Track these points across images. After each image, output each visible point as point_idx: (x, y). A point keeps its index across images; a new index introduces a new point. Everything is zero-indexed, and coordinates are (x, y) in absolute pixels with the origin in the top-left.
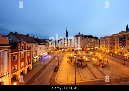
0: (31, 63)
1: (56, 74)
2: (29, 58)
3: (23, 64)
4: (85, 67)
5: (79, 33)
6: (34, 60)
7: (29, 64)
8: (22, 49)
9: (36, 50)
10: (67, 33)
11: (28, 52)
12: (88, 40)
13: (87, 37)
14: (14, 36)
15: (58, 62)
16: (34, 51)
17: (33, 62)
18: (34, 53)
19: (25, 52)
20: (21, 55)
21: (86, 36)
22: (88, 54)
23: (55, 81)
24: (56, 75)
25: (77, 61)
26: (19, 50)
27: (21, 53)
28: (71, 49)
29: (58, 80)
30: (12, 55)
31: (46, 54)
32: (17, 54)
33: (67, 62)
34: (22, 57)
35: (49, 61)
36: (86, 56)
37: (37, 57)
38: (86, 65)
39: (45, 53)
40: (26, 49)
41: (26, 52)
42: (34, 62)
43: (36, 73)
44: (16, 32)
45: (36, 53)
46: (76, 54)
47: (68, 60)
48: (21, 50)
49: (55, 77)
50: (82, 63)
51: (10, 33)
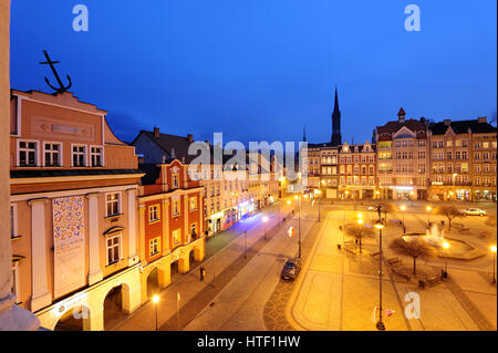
0: (202, 234)
1: (291, 290)
2: (194, 216)
3: (176, 234)
4: (432, 283)
5: (402, 113)
6: (211, 225)
7: (195, 237)
8: (174, 187)
9: (216, 189)
10: (336, 116)
11: (190, 195)
12: (458, 143)
13: (450, 129)
14: (152, 144)
15: (299, 243)
16: (209, 195)
17: (207, 233)
18: (208, 202)
19: (182, 197)
20: (170, 207)
21: (441, 124)
22: (456, 220)
23: (284, 317)
24: (289, 296)
26: (166, 188)
27: (170, 199)
28: (357, 192)
29: (299, 318)
30: (147, 204)
31: (252, 208)
32: (160, 201)
33: (339, 247)
34: (174, 214)
35: (263, 234)
36: (440, 230)
37: (220, 215)
38: (445, 275)
39: (247, 203)
40: (186, 185)
41: (186, 197)
42: (210, 234)
43: (218, 273)
44: (155, 129)
45: (215, 200)
46: (383, 215)
47: (343, 238)
48: (171, 191)
49: (286, 301)
50: (420, 263)
51: (142, 132)
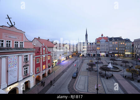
0: (51, 66)
1: (75, 81)
2: (49, 61)
5: (102, 35)
6: (54, 64)
7: (49, 67)
8: (44, 53)
9: (55, 54)
10: (86, 35)
11: (48, 56)
14: (38, 41)
15: (77, 68)
17: (53, 66)
18: (53, 57)
19: (46, 56)
20: (42, 59)
21: (111, 38)
22: (115, 62)
23: (73, 88)
25: (100, 69)
26: (41, 54)
27: (42, 56)
28: (92, 55)
29: (77, 88)
30: (36, 58)
31: (65, 59)
32: (40, 57)
33: (87, 69)
34: (44, 61)
35: (68, 66)
36: (111, 64)
37: (56, 61)
38: (113, 75)
39: (63, 58)
40: (47, 53)
43: (55, 77)
44: (39, 37)
45: (55, 57)
46: (98, 61)
47: (88, 67)
49: (74, 84)
50: (107, 72)
51: (35, 38)
